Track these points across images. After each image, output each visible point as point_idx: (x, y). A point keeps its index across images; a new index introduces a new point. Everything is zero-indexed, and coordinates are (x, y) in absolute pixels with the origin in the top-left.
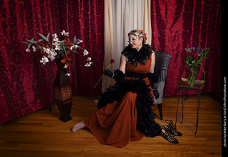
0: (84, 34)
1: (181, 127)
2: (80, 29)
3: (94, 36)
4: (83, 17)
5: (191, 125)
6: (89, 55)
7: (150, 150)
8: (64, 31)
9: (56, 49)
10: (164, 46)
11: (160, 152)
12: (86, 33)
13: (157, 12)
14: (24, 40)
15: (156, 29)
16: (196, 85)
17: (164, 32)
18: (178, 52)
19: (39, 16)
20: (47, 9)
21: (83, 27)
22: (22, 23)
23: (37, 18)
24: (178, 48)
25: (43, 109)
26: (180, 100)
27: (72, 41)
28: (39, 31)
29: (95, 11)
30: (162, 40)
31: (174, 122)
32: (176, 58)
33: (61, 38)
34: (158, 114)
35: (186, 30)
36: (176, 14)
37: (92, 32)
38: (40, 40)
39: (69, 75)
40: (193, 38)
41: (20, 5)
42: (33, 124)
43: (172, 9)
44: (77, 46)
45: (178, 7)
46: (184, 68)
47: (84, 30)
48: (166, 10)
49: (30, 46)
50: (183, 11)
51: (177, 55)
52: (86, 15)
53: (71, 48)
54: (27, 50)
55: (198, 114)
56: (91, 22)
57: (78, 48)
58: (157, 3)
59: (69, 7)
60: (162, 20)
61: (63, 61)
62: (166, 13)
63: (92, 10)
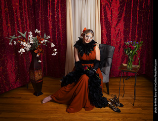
0: (52, 32)
1: (123, 100)
2: (49, 28)
3: (59, 34)
4: (51, 20)
5: (130, 98)
6: (55, 47)
7: (99, 117)
8: (37, 30)
9: (31, 42)
10: (110, 40)
11: (107, 119)
12: (53, 31)
13: (104, 16)
14: (8, 37)
15: (104, 28)
16: (133, 69)
17: (110, 30)
18: (121, 45)
19: (19, 19)
20: (25, 14)
21: (51, 27)
22: (7, 24)
23: (17, 21)
24: (120, 42)
25: (22, 87)
26: (122, 80)
27: (43, 37)
28: (19, 30)
29: (60, 15)
30: (109, 36)
31: (118, 96)
32: (119, 49)
33: (35, 35)
34: (106, 90)
35: (126, 29)
36: (119, 17)
37: (58, 31)
38: (19, 36)
39: (40, 61)
40: (132, 34)
41: (6, 11)
42: (14, 97)
43: (116, 13)
44: (46, 41)
45: (120, 12)
46: (125, 56)
47: (52, 29)
48: (111, 15)
49: (12, 41)
50: (124, 15)
51: (120, 47)
52: (53, 18)
53: (42, 42)
54: (10, 44)
55: (135, 90)
56: (57, 23)
57: (47, 42)
58: (105, 9)
59: (41, 13)
60: (108, 21)
61: (35, 51)
62: (111, 17)
63: (58, 15)
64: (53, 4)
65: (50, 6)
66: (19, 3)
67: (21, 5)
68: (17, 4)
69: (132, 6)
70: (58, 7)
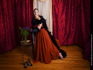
0: (25, 20)
2: (23, 18)
3: (29, 21)
4: (24, 13)
7: (52, 66)
10: (58, 25)
11: (56, 67)
13: (54, 11)
15: (54, 18)
17: (58, 19)
19: (7, 13)
20: (10, 10)
21: (25, 17)
23: (6, 14)
24: (63, 26)
29: (29, 11)
30: (57, 22)
32: (63, 30)
35: (66, 18)
36: (62, 12)
37: (28, 19)
40: (69, 21)
43: (61, 10)
45: (63, 9)
46: (66, 34)
47: (25, 18)
48: (58, 10)
50: (65, 10)
51: (63, 28)
56: (28, 15)
58: (55, 7)
59: (19, 9)
60: (57, 14)
62: (58, 11)
63: (28, 10)
64: (26, 5)
65: (24, 5)
66: (7, 4)
67: (8, 5)
68: (6, 4)
69: (69, 6)
70: (28, 6)
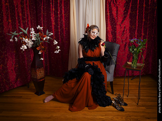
1: (128, 99)
2: (51, 25)
3: (62, 30)
4: (54, 16)
5: (135, 98)
6: (58, 45)
7: (102, 116)
8: (39, 26)
9: (33, 39)
10: (116, 38)
11: (110, 117)
12: (56, 28)
13: (110, 13)
14: (9, 33)
15: (109, 25)
16: (138, 67)
17: (116, 28)
18: (126, 43)
19: (20, 15)
20: (27, 9)
21: (54, 23)
22: (8, 19)
23: (19, 16)
24: (126, 40)
26: (126, 80)
27: (45, 34)
28: (20, 26)
29: (63, 11)
30: (114, 34)
31: (122, 95)
32: (125, 47)
33: (37, 31)
34: (110, 90)
35: (131, 26)
36: (124, 14)
37: (61, 27)
38: (21, 33)
39: (42, 59)
40: (138, 32)
41: (6, 6)
42: (14, 97)
43: (121, 10)
44: (48, 37)
45: (126, 8)
47: (55, 26)
48: (117, 11)
49: (13, 38)
50: (130, 12)
51: (125, 45)
52: (56, 14)
53: (44, 39)
54: (11, 40)
56: (60, 19)
57: (49, 39)
58: (110, 6)
59: (43, 8)
60: (114, 18)
61: (38, 49)
62: (117, 13)
63: (61, 10)
65: (52, 1)
69: (138, 2)
70: (61, 2)
